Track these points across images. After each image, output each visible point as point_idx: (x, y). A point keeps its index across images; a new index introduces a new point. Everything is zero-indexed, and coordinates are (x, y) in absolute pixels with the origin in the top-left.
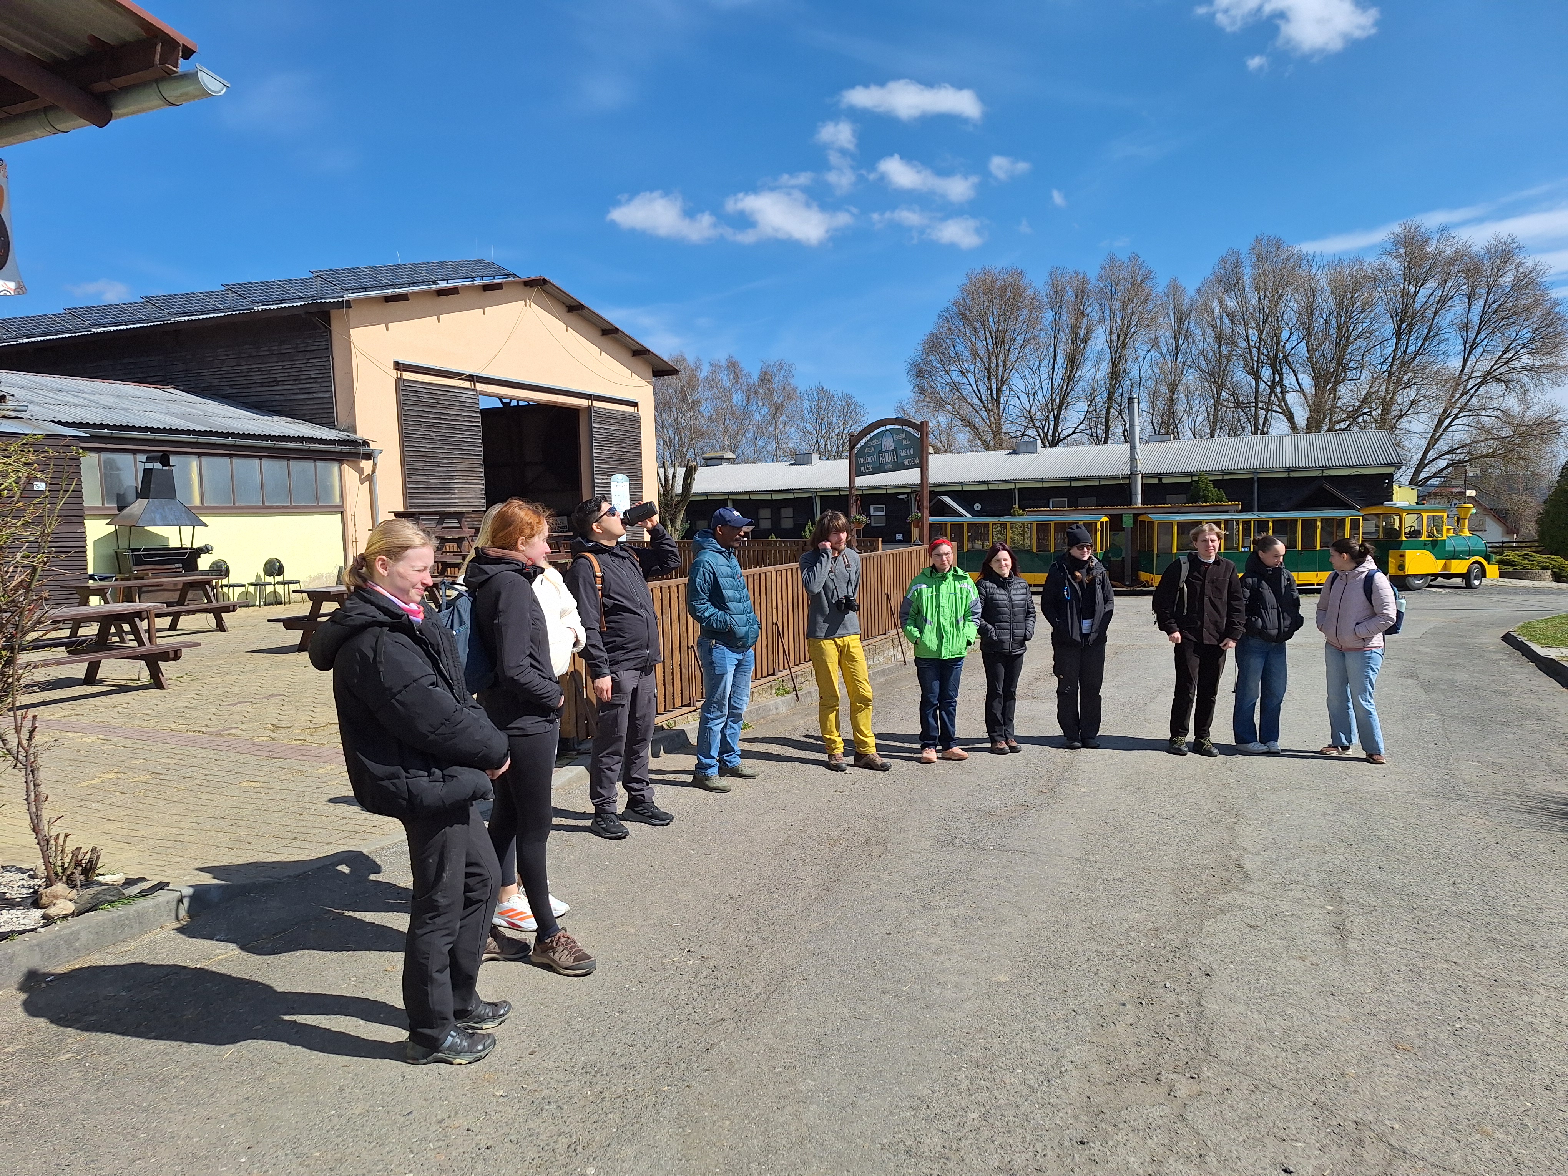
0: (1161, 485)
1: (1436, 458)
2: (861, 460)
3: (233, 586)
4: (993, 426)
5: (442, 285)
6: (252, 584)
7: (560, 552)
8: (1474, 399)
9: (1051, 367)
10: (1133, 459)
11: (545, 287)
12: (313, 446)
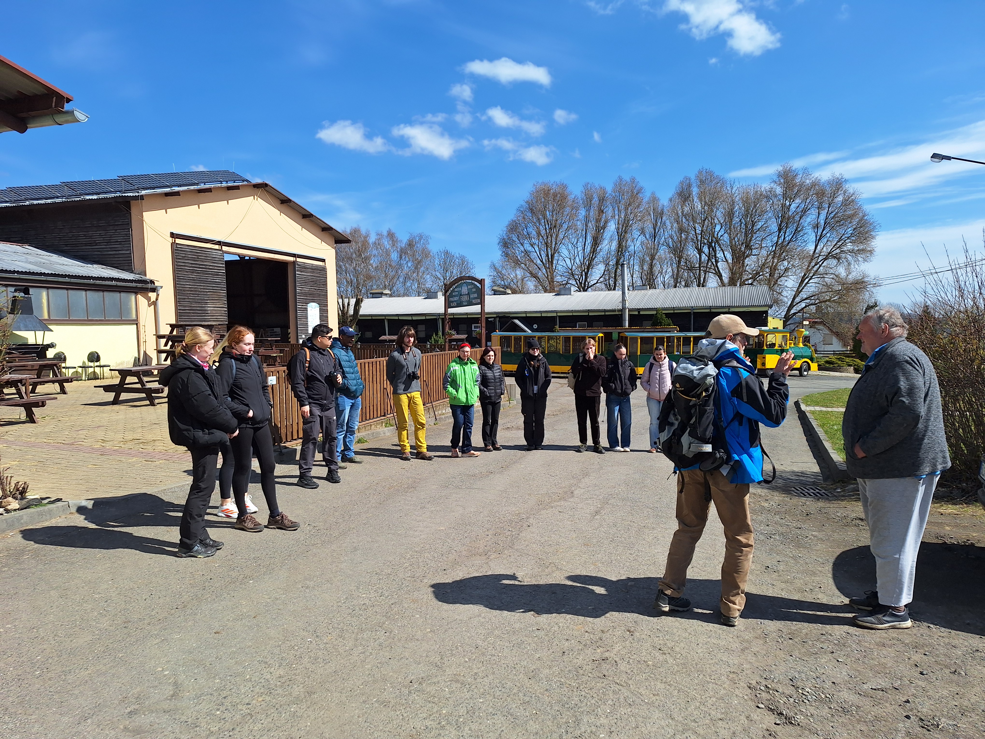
0: (639, 315)
1: (800, 302)
2: (451, 299)
3: (68, 368)
4: (549, 277)
5: (202, 186)
6: (80, 367)
7: (272, 349)
8: (821, 268)
9: (583, 244)
10: (624, 300)
11: (266, 188)
12: (119, 284)
